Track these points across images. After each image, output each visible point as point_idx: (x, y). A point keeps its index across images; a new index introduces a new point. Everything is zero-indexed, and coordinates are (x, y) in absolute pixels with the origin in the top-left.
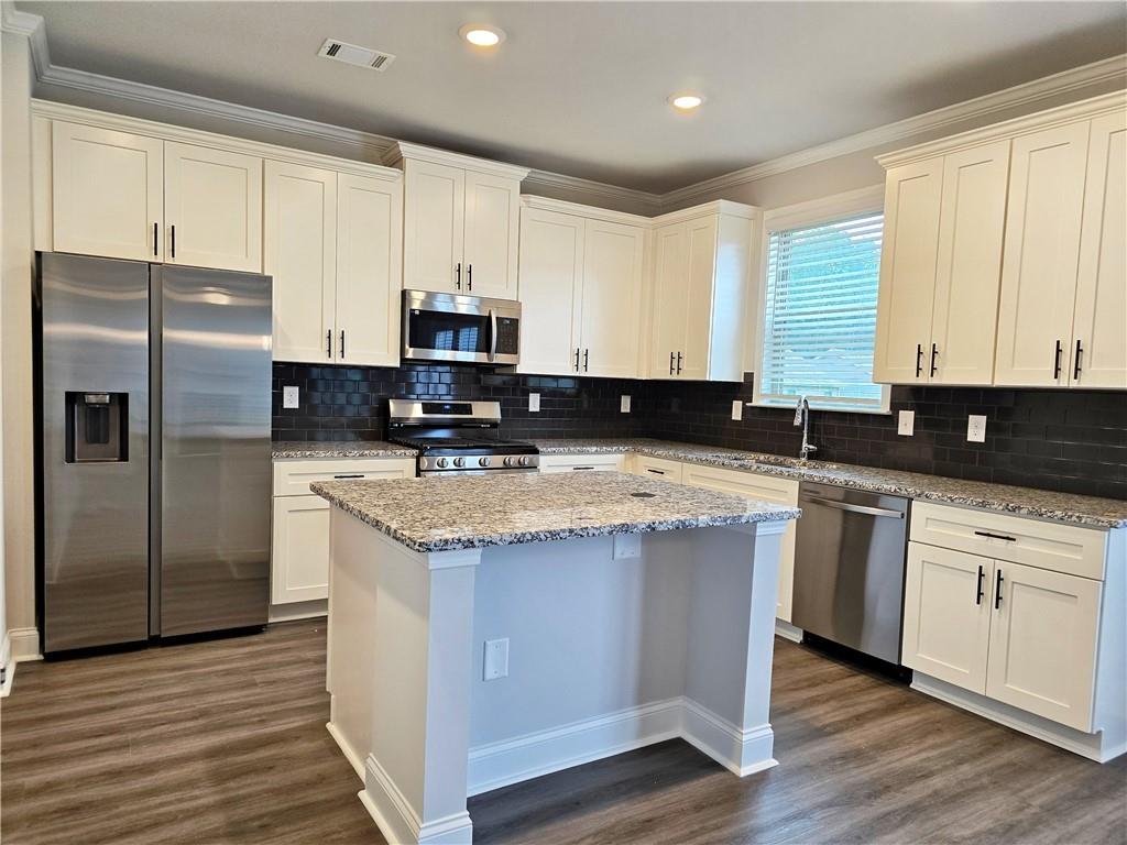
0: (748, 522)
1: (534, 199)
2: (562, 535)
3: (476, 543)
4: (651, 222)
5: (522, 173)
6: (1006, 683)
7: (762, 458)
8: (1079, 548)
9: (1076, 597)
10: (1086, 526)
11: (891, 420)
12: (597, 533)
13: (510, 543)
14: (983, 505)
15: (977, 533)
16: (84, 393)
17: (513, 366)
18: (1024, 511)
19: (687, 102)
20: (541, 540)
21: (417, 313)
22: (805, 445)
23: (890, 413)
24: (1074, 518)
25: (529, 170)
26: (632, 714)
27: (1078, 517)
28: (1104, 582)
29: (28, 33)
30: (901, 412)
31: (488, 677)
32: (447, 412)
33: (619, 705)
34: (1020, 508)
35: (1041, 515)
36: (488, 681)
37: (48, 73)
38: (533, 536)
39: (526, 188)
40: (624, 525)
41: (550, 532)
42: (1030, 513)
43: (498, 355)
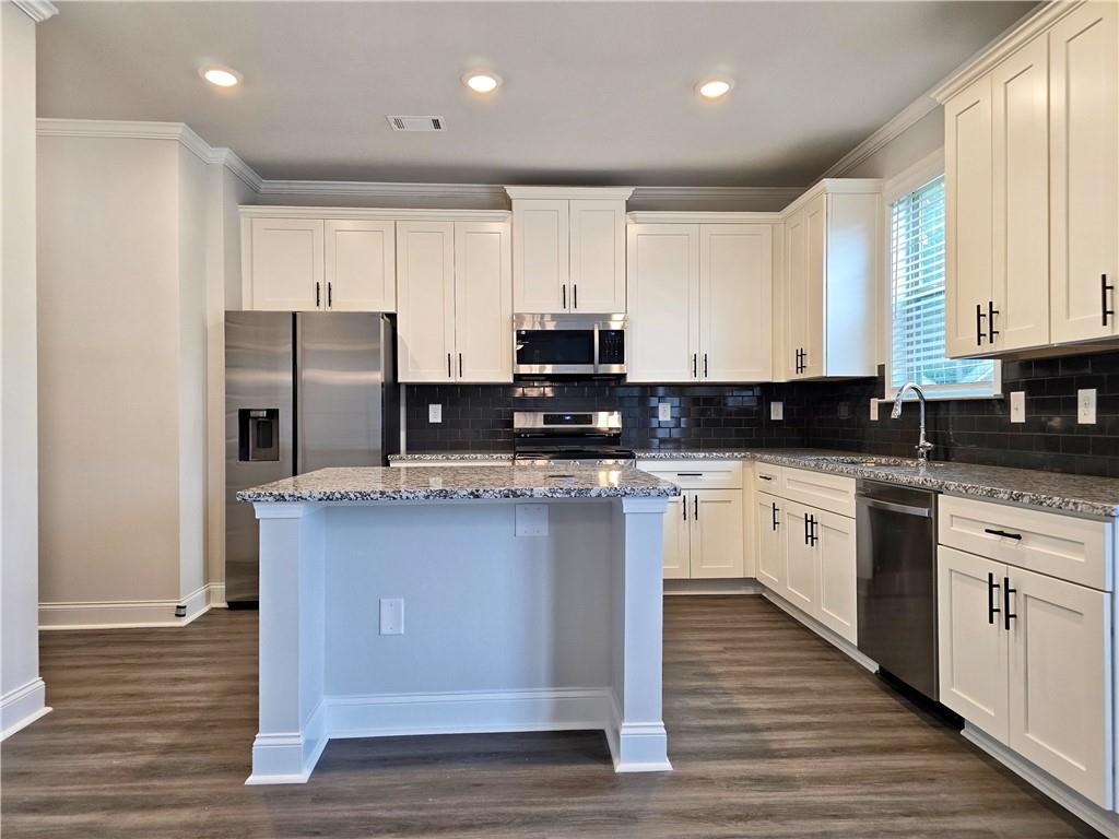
0: (600, 495)
1: (640, 214)
2: (372, 496)
3: (287, 498)
4: (780, 217)
5: (626, 192)
6: (1027, 730)
7: (883, 461)
8: (1081, 546)
9: (1081, 614)
10: (1082, 515)
11: (1004, 403)
12: (411, 496)
13: (320, 500)
14: (991, 496)
15: (987, 531)
16: (249, 410)
17: (624, 376)
18: (1026, 500)
19: (714, 89)
20: (351, 499)
21: (523, 333)
22: (922, 442)
23: (1002, 397)
24: (1071, 506)
25: (634, 188)
26: (546, 695)
27: (1075, 504)
28: (1112, 594)
29: (221, 161)
30: (1012, 393)
31: (384, 631)
32: (567, 422)
33: (530, 683)
34: (1023, 496)
35: (1041, 503)
36: (384, 635)
37: (263, 186)
38: (342, 496)
39: (631, 207)
40: (441, 491)
41: (360, 493)
42: (1032, 501)
43: (602, 365)
